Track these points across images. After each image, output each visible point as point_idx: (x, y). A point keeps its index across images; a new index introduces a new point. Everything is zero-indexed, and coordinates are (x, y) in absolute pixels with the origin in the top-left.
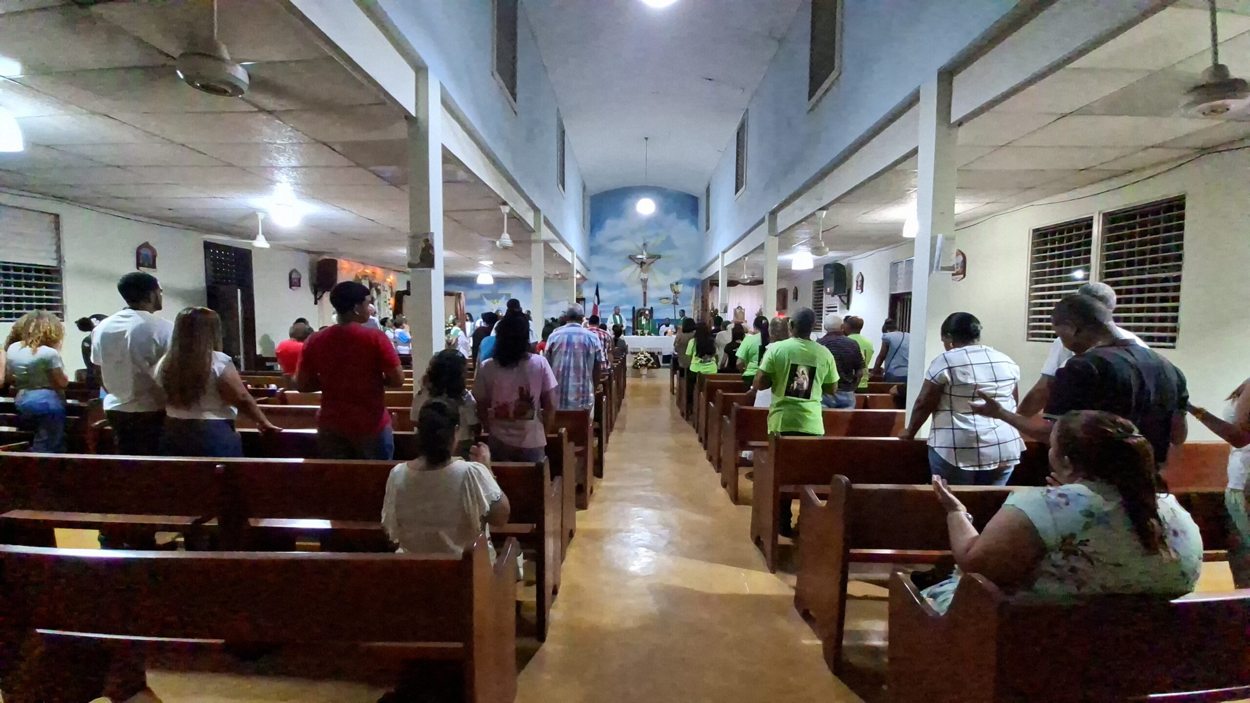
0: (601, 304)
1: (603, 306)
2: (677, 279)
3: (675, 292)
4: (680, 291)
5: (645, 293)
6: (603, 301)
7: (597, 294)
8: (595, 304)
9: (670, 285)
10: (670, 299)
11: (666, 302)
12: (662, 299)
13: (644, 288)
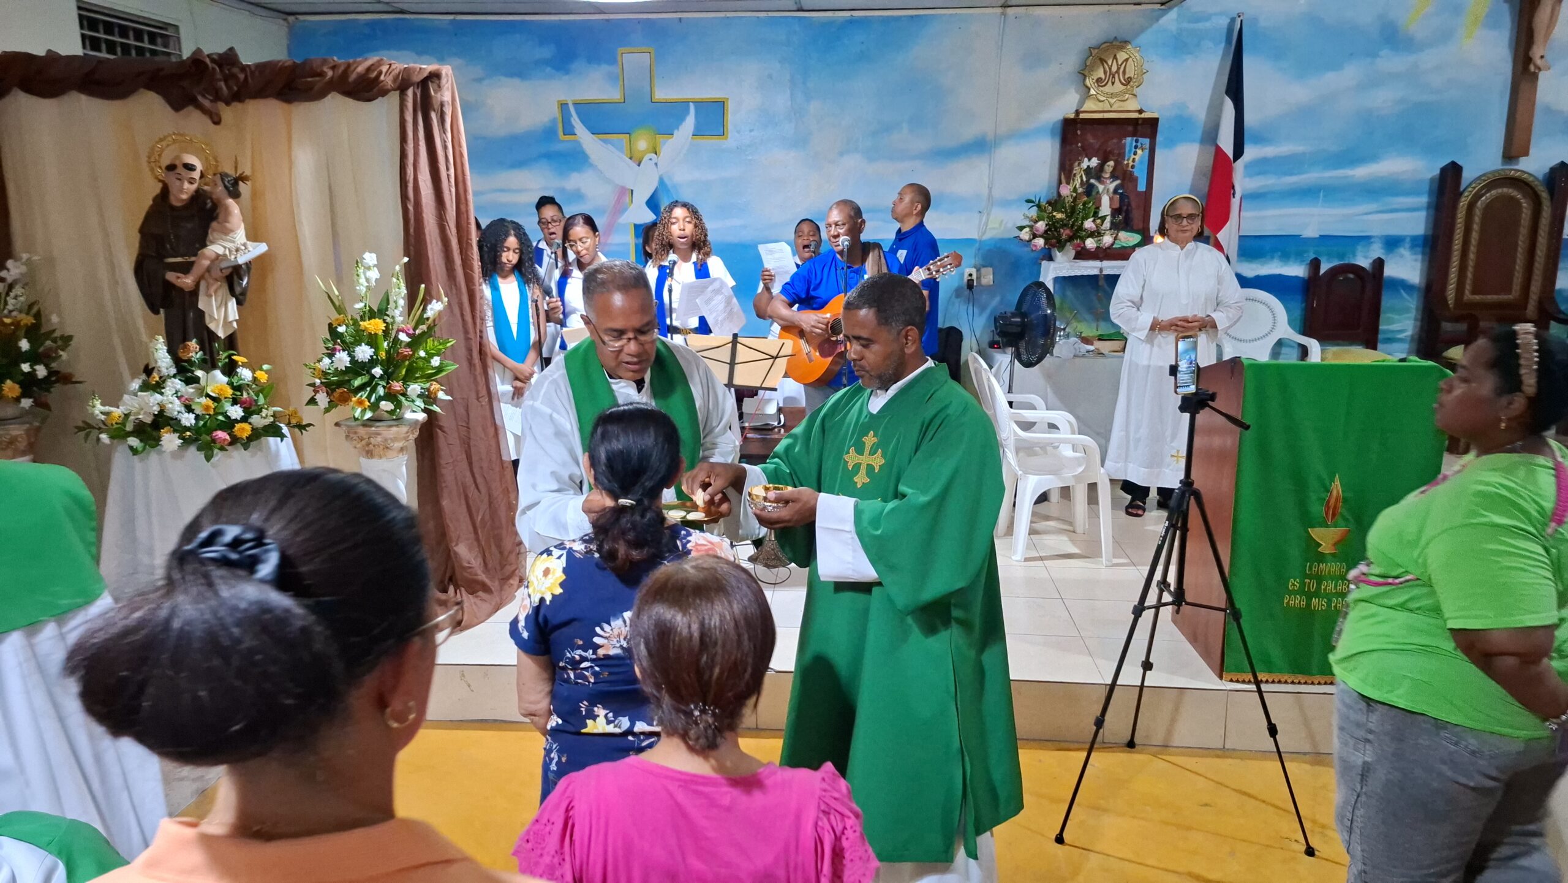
0: (1250, 152)
1: (1261, 166)
6: (1260, 140)
7: (1235, 88)
8: (1219, 152)
13: (1541, 51)
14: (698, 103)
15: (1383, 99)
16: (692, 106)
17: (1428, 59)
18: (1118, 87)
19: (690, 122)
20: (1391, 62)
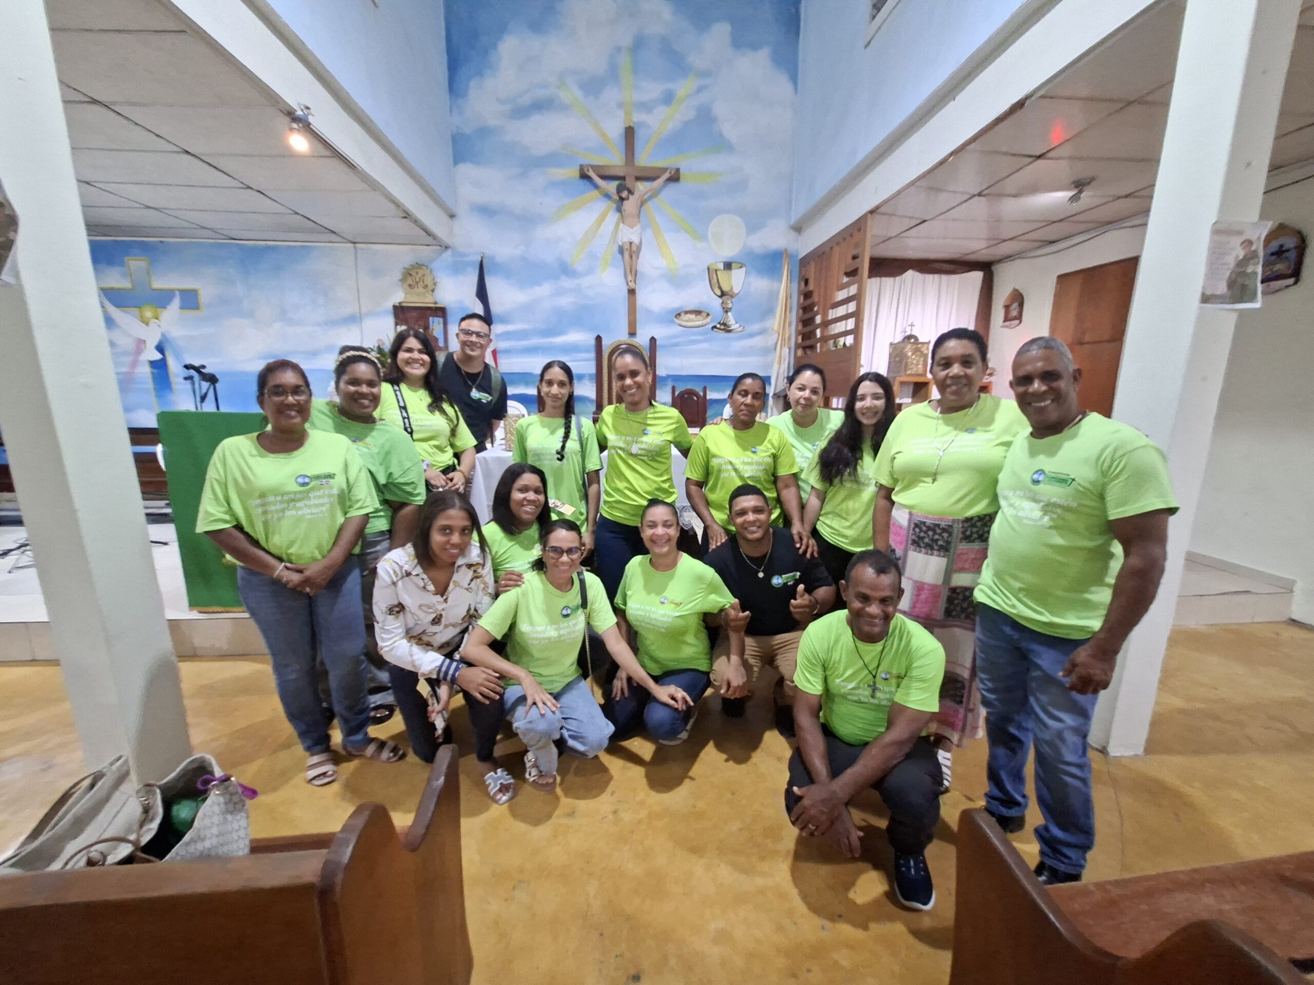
2: (728, 252)
3: (723, 294)
4: (736, 291)
5: (632, 292)
9: (709, 269)
10: (708, 315)
11: (697, 323)
12: (683, 314)
13: (630, 278)
14: (182, 291)
15: (565, 301)
16: (177, 293)
17: (585, 282)
18: (421, 290)
19: (176, 302)
20: (567, 283)
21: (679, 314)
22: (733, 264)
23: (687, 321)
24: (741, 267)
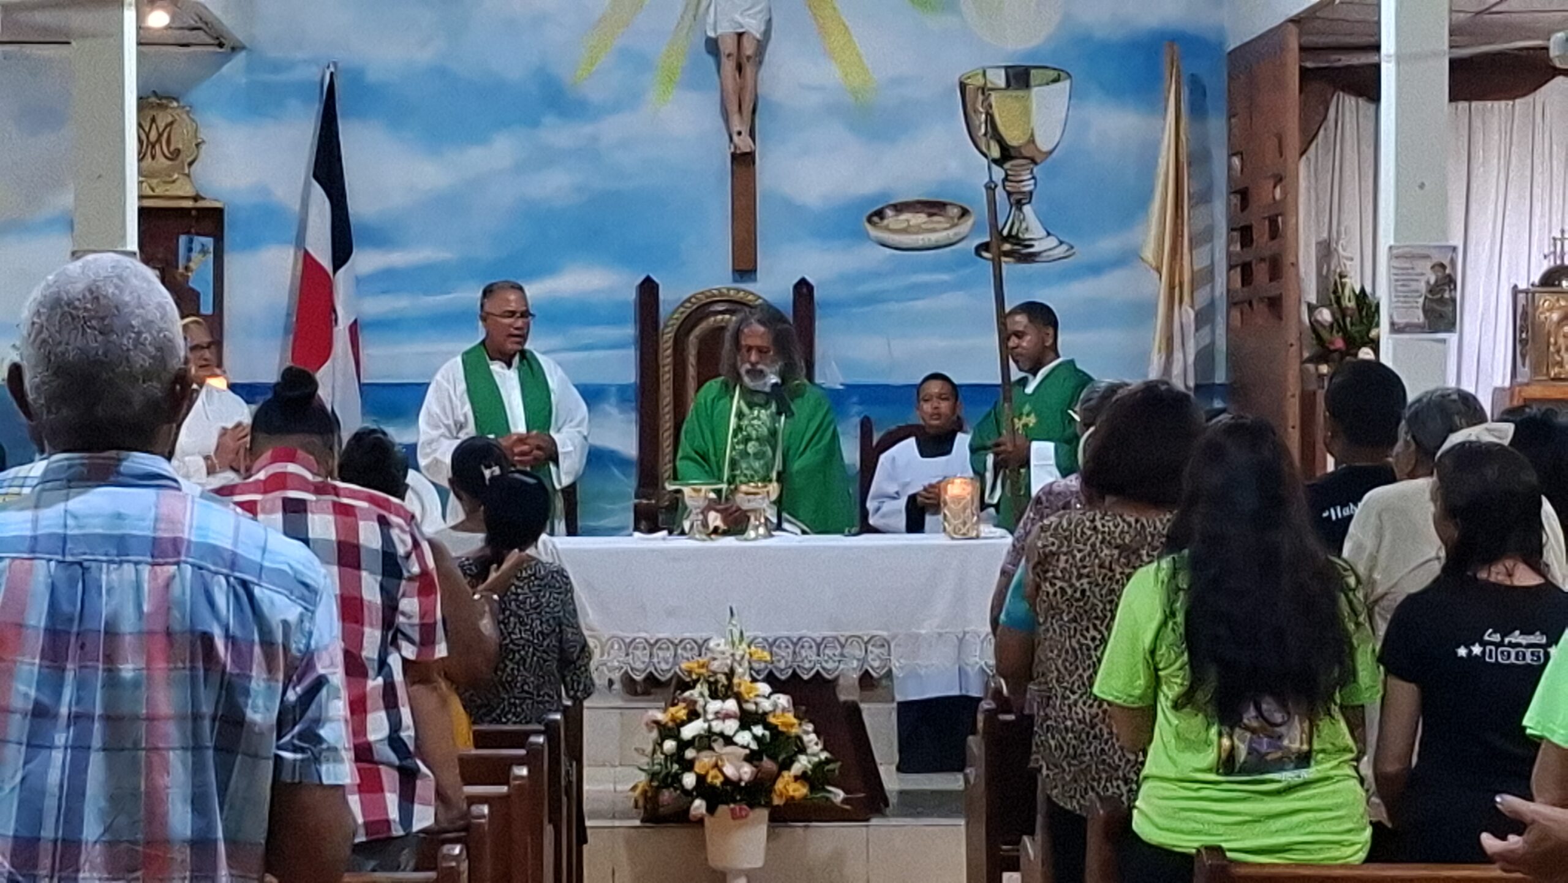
4: (1044, 145)
7: (328, 171)
8: (311, 261)
9: (963, 87)
10: (965, 213)
11: (934, 238)
12: (889, 213)
13: (737, 125)
18: (162, 162)
21: (880, 214)
22: (1033, 72)
23: (905, 231)
24: (1056, 80)
